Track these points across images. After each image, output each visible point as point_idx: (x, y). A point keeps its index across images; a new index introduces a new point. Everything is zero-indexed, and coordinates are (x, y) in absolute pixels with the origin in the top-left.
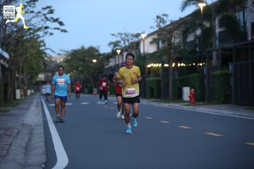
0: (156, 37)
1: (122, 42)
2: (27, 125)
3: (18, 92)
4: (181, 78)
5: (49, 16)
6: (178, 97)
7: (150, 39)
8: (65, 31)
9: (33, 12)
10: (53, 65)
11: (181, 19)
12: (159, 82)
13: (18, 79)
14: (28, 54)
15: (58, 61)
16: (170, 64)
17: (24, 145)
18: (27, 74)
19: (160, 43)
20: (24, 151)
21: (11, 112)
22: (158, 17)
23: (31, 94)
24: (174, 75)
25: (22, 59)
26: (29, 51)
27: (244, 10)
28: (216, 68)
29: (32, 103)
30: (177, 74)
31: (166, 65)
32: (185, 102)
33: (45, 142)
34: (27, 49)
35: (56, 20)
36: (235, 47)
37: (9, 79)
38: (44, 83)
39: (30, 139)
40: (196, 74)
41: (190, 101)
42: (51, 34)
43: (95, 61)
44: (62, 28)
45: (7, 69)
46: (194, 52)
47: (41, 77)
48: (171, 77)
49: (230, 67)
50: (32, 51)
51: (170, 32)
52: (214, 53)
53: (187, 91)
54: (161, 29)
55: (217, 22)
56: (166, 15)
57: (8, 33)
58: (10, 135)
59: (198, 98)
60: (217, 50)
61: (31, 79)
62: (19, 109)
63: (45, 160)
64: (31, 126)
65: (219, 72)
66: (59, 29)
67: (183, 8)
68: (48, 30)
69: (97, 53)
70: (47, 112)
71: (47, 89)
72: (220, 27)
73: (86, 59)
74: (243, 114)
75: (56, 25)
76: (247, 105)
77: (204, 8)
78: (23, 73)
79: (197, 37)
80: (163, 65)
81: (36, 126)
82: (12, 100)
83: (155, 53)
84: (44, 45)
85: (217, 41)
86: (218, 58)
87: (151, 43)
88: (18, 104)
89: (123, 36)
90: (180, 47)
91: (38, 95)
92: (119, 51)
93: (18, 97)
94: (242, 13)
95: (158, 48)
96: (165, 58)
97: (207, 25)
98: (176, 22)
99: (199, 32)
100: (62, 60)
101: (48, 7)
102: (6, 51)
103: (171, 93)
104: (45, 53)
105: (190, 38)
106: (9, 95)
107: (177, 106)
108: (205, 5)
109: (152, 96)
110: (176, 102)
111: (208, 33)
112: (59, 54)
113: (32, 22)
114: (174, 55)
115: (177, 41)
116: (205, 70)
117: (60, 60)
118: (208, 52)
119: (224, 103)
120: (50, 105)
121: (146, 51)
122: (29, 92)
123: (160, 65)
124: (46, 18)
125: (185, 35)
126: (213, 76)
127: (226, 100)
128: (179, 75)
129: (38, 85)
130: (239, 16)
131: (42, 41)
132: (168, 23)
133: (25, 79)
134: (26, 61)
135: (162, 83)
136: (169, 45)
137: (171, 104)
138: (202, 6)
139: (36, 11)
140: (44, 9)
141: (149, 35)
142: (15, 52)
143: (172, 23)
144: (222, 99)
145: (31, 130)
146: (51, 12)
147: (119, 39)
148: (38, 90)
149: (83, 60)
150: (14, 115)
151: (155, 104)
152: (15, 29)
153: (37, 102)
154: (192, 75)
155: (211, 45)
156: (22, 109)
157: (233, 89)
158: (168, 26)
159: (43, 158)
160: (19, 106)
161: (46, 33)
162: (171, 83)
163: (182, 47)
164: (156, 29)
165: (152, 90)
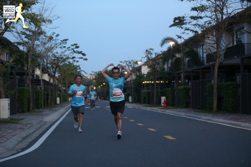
3: (58, 100)
4: (161, 91)
5: (75, 50)
6: (159, 103)
8: (86, 59)
9: (65, 47)
12: (149, 93)
16: (155, 81)
20: (20, 140)
22: (147, 51)
24: (157, 89)
27: (202, 46)
30: (159, 88)
32: (162, 106)
35: (80, 53)
36: (192, 71)
39: (34, 132)
40: (169, 89)
42: (77, 61)
44: (84, 57)
48: (155, 90)
49: (190, 84)
52: (182, 75)
53: (163, 99)
56: (152, 49)
59: (171, 104)
60: (183, 73)
65: (182, 87)
66: (82, 58)
67: (162, 45)
68: (75, 59)
75: (81, 55)
93: (58, 102)
96: (151, 77)
97: (178, 56)
101: (75, 44)
103: (155, 100)
106: (49, 101)
108: (174, 43)
109: (145, 103)
114: (158, 76)
118: (178, 74)
119: (185, 107)
123: (149, 82)
126: (179, 89)
128: (161, 89)
135: (151, 94)
136: (154, 69)
137: (156, 108)
138: (172, 44)
139: (67, 47)
140: (72, 45)
144: (184, 105)
146: (77, 47)
155: (180, 69)
157: (191, 98)
161: (74, 61)
162: (155, 93)
165: (145, 98)
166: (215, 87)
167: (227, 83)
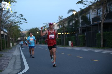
0: (59, 24)
1: (47, 26)
2: (14, 56)
3: (11, 44)
4: (68, 38)
6: (67, 44)
7: (57, 25)
8: (27, 23)
9: (15, 16)
10: (23, 34)
11: (67, 17)
12: (60, 40)
13: (11, 39)
14: (14, 31)
15: (25, 33)
16: (64, 33)
17: (13, 63)
18: (14, 38)
19: (61, 26)
20: (13, 65)
21: (9, 51)
22: (59, 17)
23: (16, 45)
24: (65, 37)
25: (12, 33)
26: (15, 30)
27: (89, 14)
28: (80, 34)
29: (16, 48)
30: (66, 36)
31: (63, 33)
32: (69, 46)
33: (21, 61)
34: (14, 29)
35: (24, 19)
36: (86, 27)
37: (8, 40)
38: (20, 41)
39: (15, 61)
40: (73, 37)
41: (71, 46)
42: (22, 24)
43: (38, 33)
44: (26, 21)
45: (7, 36)
46: (72, 29)
47: (19, 39)
48: (65, 38)
49: (85, 33)
50: (16, 30)
51: (64, 22)
52: (79, 29)
53: (70, 42)
54: (61, 21)
55: (80, 18)
56: (62, 16)
57: (7, 24)
58: (8, 59)
59: (74, 45)
60: (80, 28)
61: (16, 39)
62: (12, 50)
63: (21, 68)
64: (16, 56)
65: (81, 35)
66: (25, 22)
67: (68, 13)
68: (21, 22)
69: (38, 30)
70: (21, 51)
71: (21, 43)
72: (81, 20)
73: (35, 32)
74: (90, 50)
75: (24, 20)
76: (91, 47)
77: (75, 13)
78: (13, 37)
79: (73, 23)
80: (62, 34)
81: (17, 56)
82: (9, 47)
83: (59, 29)
84: (20, 28)
85: (80, 25)
86: (81, 31)
87: (57, 26)
88: (11, 48)
89: (47, 24)
90: (67, 27)
91: (18, 45)
92: (46, 29)
93: (11, 46)
94: (88, 15)
95: (60, 27)
96: (62, 31)
97: (77, 19)
98: (66, 18)
99: (74, 22)
100: (26, 33)
101: (21, 15)
102: (7, 30)
103: (65, 43)
104: (20, 30)
105: (71, 24)
106: (8, 45)
107: (67, 47)
108: (75, 12)
109: (58, 44)
110: (67, 46)
111: (77, 22)
112: (25, 31)
113: (16, 20)
114: (65, 30)
115: (66, 25)
116: (76, 35)
117: (26, 32)
118: (77, 28)
119: (83, 46)
120: (23, 48)
121: (56, 28)
122: (15, 44)
123: (61, 33)
124: (20, 18)
125: (69, 23)
126: (79, 37)
127: (84, 45)
128: (67, 37)
129: (18, 42)
130: (88, 16)
131: (19, 27)
132: (63, 19)
133: (14, 40)
134: (13, 33)
135: (61, 40)
136: (63, 26)
137: (65, 47)
138: (74, 13)
139: (17, 16)
140: (19, 15)
141: (56, 23)
142: (10, 30)
143: (64, 19)
144: (82, 45)
145: (16, 57)
146: (22, 16)
147: (46, 25)
148: (18, 43)
149: (34, 32)
150: (10, 52)
151: (59, 47)
152: (9, 22)
153: (18, 48)
154: (72, 37)
155: (78, 26)
156: (13, 50)
157: (86, 41)
158: (63, 20)
159: (20, 67)
160: (11, 49)
161: (20, 24)
162: (65, 39)
163: (68, 27)
164: (59, 21)
165: (58, 42)
166: (102, 34)
167: (109, 32)
